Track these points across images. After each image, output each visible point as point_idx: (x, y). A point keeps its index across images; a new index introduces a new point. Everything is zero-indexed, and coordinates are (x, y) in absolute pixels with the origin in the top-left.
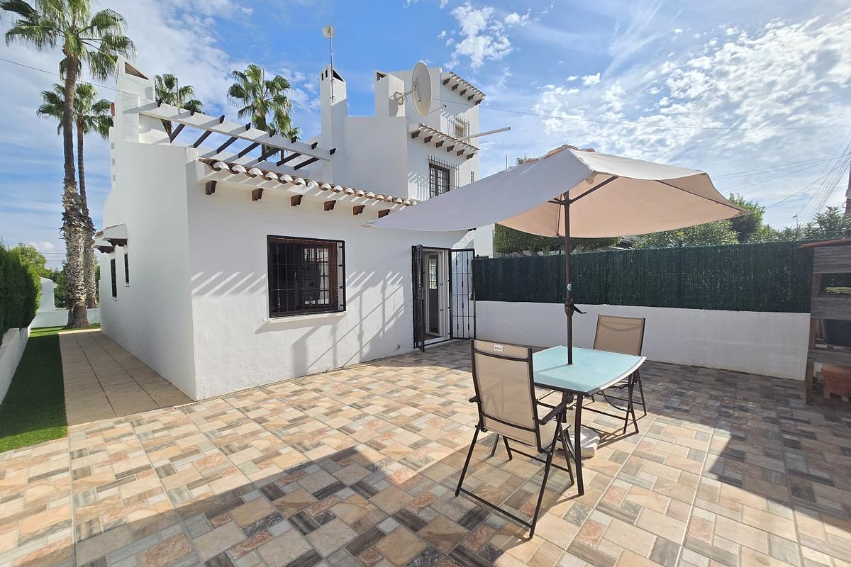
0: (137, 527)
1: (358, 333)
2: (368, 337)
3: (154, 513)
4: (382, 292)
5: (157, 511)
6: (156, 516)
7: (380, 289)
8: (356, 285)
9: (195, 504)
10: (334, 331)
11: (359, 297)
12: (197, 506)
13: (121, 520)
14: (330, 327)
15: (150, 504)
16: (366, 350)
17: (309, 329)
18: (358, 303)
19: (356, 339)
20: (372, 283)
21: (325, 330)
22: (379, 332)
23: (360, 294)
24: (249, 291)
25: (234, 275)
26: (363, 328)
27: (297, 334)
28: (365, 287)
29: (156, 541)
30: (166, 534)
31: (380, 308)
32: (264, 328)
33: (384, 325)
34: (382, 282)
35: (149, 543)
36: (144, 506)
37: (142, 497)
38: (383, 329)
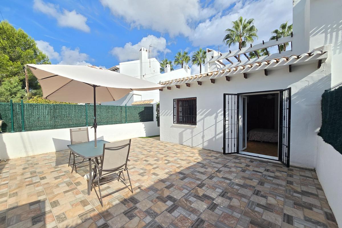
1: (202, 135)
2: (207, 138)
4: (215, 119)
7: (214, 117)
8: (201, 115)
10: (192, 132)
11: (203, 120)
14: (191, 130)
16: (206, 144)
17: (184, 129)
18: (202, 123)
19: (201, 138)
20: (210, 114)
21: (189, 131)
22: (213, 138)
23: (203, 119)
24: (169, 115)
25: (167, 111)
26: (204, 134)
27: (181, 130)
28: (206, 116)
31: (214, 127)
32: (172, 126)
33: (216, 135)
34: (215, 114)
38: (215, 137)
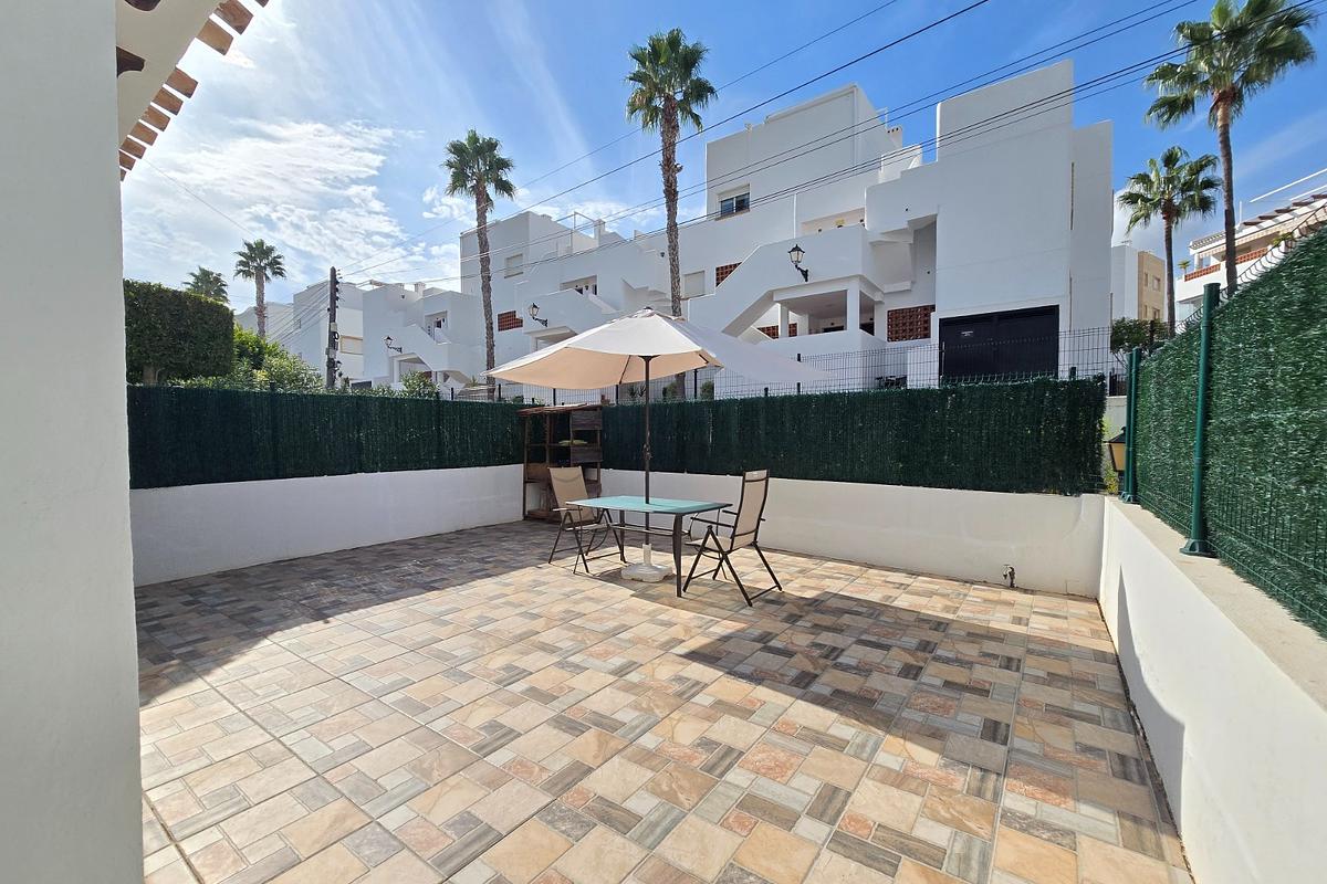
0: (937, 743)
3: (909, 745)
5: (904, 745)
6: (910, 740)
9: (867, 722)
12: (868, 718)
13: (945, 766)
15: (901, 760)
29: (931, 717)
30: (919, 717)
35: (939, 721)
36: (910, 764)
37: (900, 780)
